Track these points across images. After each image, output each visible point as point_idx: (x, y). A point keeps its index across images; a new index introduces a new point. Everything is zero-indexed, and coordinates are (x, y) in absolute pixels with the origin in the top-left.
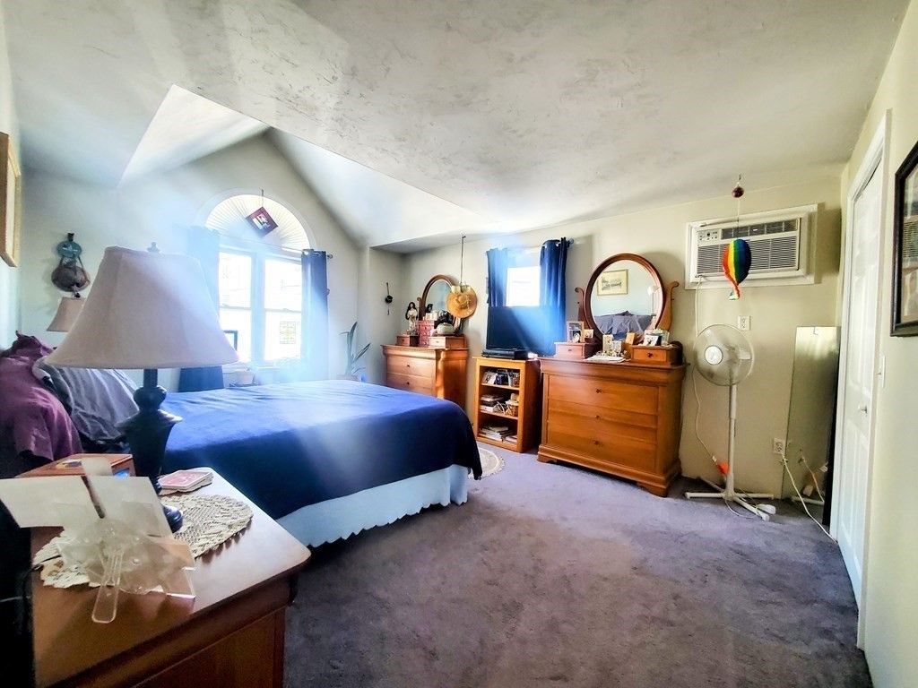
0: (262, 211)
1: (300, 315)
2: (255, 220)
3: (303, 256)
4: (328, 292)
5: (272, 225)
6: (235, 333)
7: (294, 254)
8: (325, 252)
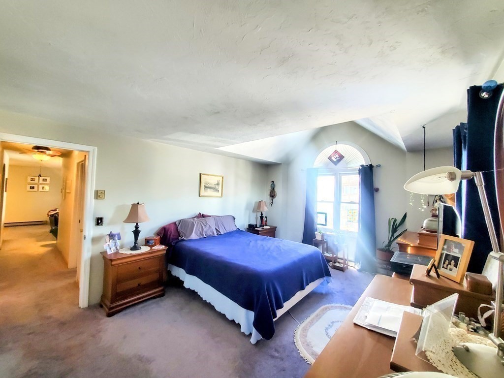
0: (336, 152)
2: (333, 158)
3: (359, 170)
4: (377, 190)
5: (341, 157)
6: (326, 214)
7: (355, 170)
8: (371, 165)
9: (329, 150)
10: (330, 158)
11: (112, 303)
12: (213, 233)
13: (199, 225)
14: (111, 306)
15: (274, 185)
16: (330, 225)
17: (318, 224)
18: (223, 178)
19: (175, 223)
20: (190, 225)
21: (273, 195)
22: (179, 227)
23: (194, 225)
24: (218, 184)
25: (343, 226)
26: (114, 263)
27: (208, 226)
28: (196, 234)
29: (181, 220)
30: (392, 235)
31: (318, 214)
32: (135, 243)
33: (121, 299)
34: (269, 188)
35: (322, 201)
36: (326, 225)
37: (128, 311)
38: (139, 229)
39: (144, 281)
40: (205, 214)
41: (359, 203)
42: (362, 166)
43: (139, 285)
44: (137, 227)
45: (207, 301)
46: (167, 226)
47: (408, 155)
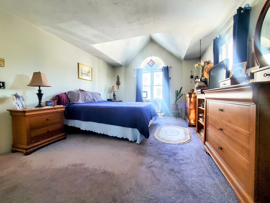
0: (151, 60)
1: (162, 86)
2: (150, 63)
3: (162, 69)
4: (170, 78)
5: (154, 63)
6: (147, 92)
7: (160, 69)
8: (168, 66)
9: (148, 59)
10: (148, 63)
11: (28, 145)
12: (92, 101)
13: (82, 95)
14: (28, 147)
15: (119, 78)
16: (149, 98)
17: (143, 98)
18: (92, 69)
19: (65, 93)
20: (77, 95)
21: (118, 83)
22: (69, 96)
23: (79, 95)
24: (89, 72)
25: (155, 97)
26: (27, 114)
27: (88, 96)
28: (82, 100)
29: (69, 92)
30: (177, 98)
31: (143, 93)
32: (40, 102)
33: (36, 142)
34: (116, 80)
35: (145, 86)
36: (147, 97)
37: (42, 149)
38: (42, 92)
39: (51, 128)
40: (83, 89)
41: (163, 86)
42: (164, 67)
43: (48, 131)
44: (40, 91)
45: (101, 133)
46: (60, 94)
47: (183, 62)
